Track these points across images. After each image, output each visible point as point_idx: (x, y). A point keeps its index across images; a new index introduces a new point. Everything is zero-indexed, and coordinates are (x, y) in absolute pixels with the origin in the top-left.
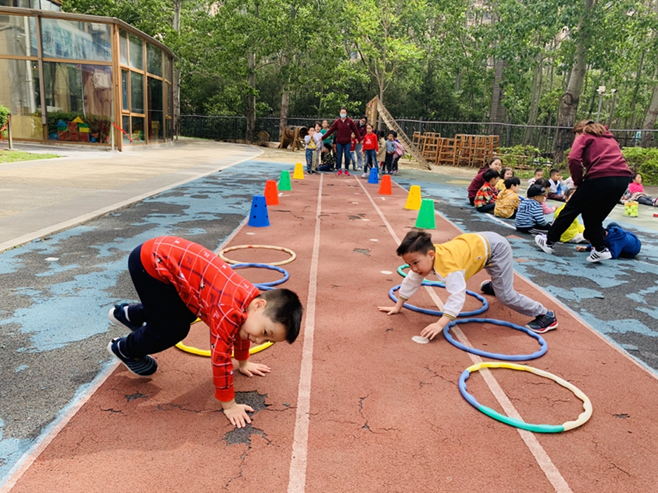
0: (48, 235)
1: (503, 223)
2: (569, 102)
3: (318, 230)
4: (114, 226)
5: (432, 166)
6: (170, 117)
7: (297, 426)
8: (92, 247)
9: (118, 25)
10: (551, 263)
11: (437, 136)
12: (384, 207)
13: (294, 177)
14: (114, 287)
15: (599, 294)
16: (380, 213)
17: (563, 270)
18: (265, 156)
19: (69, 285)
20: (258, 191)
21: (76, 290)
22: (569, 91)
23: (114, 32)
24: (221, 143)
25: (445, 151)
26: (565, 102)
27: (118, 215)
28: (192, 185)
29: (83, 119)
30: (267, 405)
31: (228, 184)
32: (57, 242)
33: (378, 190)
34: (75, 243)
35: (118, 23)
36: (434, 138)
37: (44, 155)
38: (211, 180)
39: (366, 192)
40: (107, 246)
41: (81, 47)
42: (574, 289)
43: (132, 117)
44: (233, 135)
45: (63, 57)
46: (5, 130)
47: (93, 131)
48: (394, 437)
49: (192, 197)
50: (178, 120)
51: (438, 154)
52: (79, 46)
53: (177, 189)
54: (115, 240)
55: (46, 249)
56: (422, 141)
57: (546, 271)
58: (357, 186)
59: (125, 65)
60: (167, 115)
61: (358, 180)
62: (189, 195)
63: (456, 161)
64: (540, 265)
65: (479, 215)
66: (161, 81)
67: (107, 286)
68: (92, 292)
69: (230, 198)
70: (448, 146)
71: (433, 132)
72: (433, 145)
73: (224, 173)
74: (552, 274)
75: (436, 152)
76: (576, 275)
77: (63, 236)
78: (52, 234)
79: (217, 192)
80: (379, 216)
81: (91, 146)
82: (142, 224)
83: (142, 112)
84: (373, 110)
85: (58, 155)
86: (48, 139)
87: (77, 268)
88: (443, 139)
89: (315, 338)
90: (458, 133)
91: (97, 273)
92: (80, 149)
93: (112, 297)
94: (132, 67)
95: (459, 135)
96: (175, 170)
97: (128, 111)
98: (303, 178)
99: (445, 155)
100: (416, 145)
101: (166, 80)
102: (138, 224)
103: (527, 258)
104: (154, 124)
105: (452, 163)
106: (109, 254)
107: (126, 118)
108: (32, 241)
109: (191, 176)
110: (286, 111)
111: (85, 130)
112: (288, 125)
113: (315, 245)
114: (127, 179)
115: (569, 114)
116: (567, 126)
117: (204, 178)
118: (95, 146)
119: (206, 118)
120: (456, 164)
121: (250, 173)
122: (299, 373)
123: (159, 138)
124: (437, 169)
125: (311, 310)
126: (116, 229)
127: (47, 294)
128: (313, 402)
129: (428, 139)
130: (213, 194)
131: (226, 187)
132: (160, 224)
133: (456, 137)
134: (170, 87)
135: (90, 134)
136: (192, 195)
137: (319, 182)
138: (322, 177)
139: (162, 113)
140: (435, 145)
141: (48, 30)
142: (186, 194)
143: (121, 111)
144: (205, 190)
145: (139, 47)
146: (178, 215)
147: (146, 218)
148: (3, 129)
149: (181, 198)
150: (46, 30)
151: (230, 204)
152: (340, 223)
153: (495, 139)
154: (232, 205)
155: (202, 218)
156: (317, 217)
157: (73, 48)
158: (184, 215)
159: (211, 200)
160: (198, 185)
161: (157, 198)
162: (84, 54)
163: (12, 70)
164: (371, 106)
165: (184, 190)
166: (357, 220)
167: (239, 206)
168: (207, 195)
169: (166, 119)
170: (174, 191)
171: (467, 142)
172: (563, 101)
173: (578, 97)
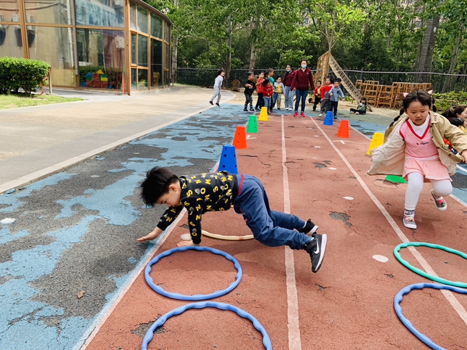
0: (22, 186)
4: (92, 172)
5: (373, 108)
6: (168, 70)
8: (58, 201)
11: (376, 83)
12: (347, 151)
16: (345, 159)
18: (236, 99)
23: (126, 4)
24: (205, 89)
25: (383, 96)
27: (102, 158)
28: (175, 127)
29: (103, 71)
31: (205, 125)
32: (28, 195)
36: (374, 85)
37: (71, 98)
38: (193, 122)
39: (325, 134)
40: (73, 201)
41: (107, 20)
43: (139, 69)
45: (94, 25)
46: (47, 79)
49: (172, 139)
50: (175, 72)
51: (377, 98)
52: (105, 18)
53: (161, 130)
56: (363, 87)
58: (314, 127)
59: (134, 30)
60: (165, 68)
61: (313, 121)
62: (171, 137)
63: (392, 104)
66: (161, 42)
69: (205, 140)
70: (386, 92)
71: (372, 80)
72: (373, 91)
73: (203, 115)
75: (375, 96)
77: (39, 185)
79: (194, 134)
81: (108, 91)
82: (119, 170)
83: (147, 66)
85: (83, 98)
86: (80, 86)
87: (25, 237)
88: (382, 86)
90: (394, 81)
92: (101, 94)
94: (139, 31)
95: (396, 83)
97: (135, 65)
98: (267, 120)
99: (383, 99)
101: (165, 41)
104: (155, 74)
105: (389, 106)
106: (69, 213)
107: (134, 70)
110: (253, 64)
112: (255, 75)
117: (186, 119)
118: (111, 92)
119: (195, 70)
120: (392, 106)
121: (224, 115)
123: (159, 85)
124: (377, 111)
129: (368, 86)
130: (191, 136)
131: (203, 129)
132: (135, 171)
133: (393, 84)
134: (168, 47)
135: (109, 81)
136: (173, 137)
137: (281, 123)
138: (283, 118)
139: (161, 66)
140: (375, 91)
141: (83, 6)
142: (168, 136)
143: (130, 65)
144: (185, 132)
145: (145, 16)
146: (156, 160)
147: (126, 163)
148: (45, 78)
149: (162, 140)
150: (82, 5)
151: (204, 147)
152: (307, 173)
153: (428, 86)
154: (205, 149)
155: (176, 164)
156: (283, 163)
157: (101, 19)
158: (160, 160)
159: (188, 142)
160: (180, 127)
161: (142, 139)
162: (109, 24)
163: (58, 36)
164: (323, 59)
165: (168, 131)
166: (324, 169)
167: (211, 150)
168: (186, 138)
169: (164, 71)
170: (159, 132)
171: (403, 88)
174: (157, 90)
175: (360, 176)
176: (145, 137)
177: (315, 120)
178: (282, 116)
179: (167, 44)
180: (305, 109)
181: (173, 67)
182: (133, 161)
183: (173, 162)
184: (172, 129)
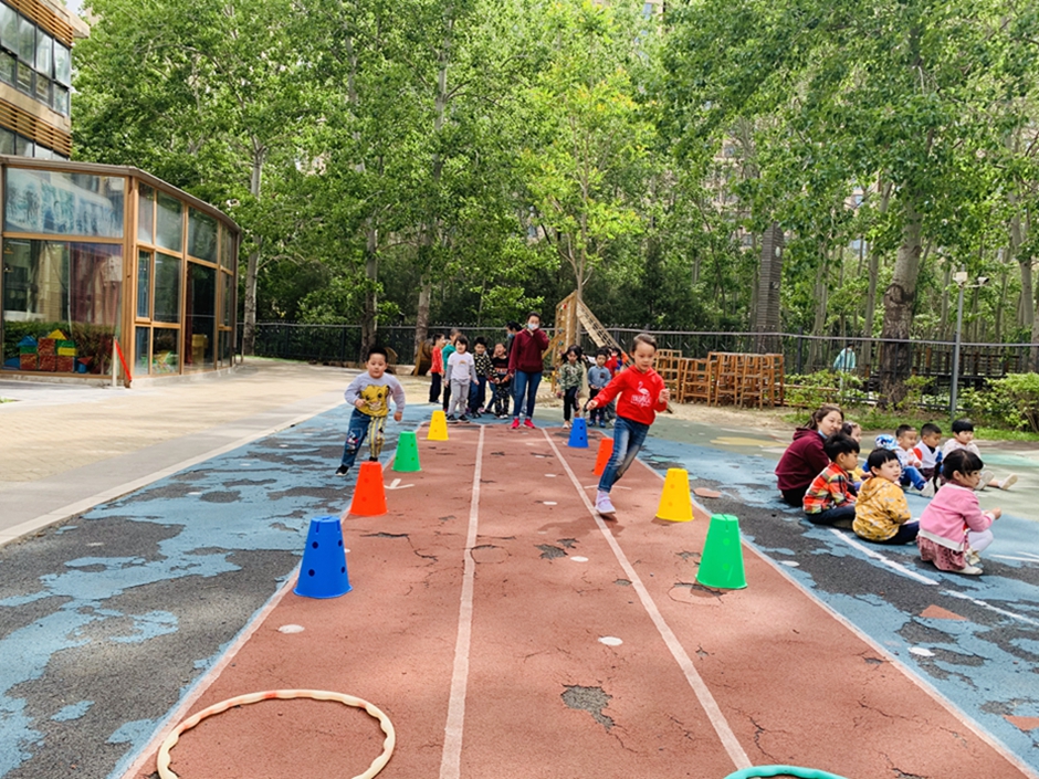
2: (899, 298)
6: (228, 328)
9: (137, 178)
11: (677, 355)
13: (429, 437)
22: (897, 280)
23: (131, 189)
24: (319, 368)
25: (691, 381)
26: (891, 299)
28: (217, 465)
29: (66, 333)
31: (296, 458)
35: (137, 174)
36: (672, 358)
38: (271, 452)
39: (568, 470)
41: (89, 220)
43: (155, 329)
44: (339, 355)
45: (56, 232)
47: (82, 353)
49: (205, 498)
50: (252, 331)
51: (680, 384)
52: (85, 217)
58: (549, 454)
59: (147, 243)
60: (222, 325)
61: (549, 439)
62: (200, 494)
63: (712, 396)
65: (816, 533)
66: (214, 269)
69: (285, 498)
70: (697, 372)
71: (669, 348)
72: (671, 370)
75: (676, 381)
81: (76, 379)
83: (175, 321)
84: (569, 315)
86: (2, 368)
88: (688, 360)
90: (711, 349)
92: (55, 386)
94: (159, 246)
95: (714, 354)
96: (207, 426)
97: (147, 320)
98: (447, 439)
99: (692, 386)
101: (222, 267)
104: (196, 339)
105: (705, 400)
107: (142, 331)
109: (229, 440)
110: (425, 316)
112: (428, 338)
115: (900, 318)
116: (898, 337)
117: (254, 443)
118: (83, 380)
119: (296, 328)
120: (712, 401)
123: (205, 362)
124: (682, 412)
129: (661, 361)
130: (253, 486)
131: (288, 467)
132: (72, 599)
133: (709, 357)
134: (231, 279)
135: (76, 358)
136: (206, 491)
137: (477, 445)
138: (482, 434)
139: (213, 319)
140: (675, 370)
141: (31, 191)
142: (194, 490)
143: (133, 318)
144: (239, 476)
145: (174, 215)
146: (140, 561)
147: (54, 576)
149: (177, 504)
150: (27, 190)
151: (279, 516)
152: (521, 574)
153: (777, 360)
154: (281, 520)
155: (193, 571)
156: (468, 551)
157: (76, 218)
158: (154, 559)
159: (242, 504)
160: (233, 464)
161: (124, 502)
162: (94, 229)
164: (565, 307)
165: (198, 478)
166: (559, 560)
167: (296, 523)
168: (239, 492)
169: (220, 332)
170: (174, 481)
171: (730, 366)
172: (888, 297)
173: (910, 291)
174: (198, 374)
175: (639, 575)
176: (132, 498)
177: (551, 436)
178: (483, 426)
179: (228, 276)
180: (535, 413)
181: (246, 320)
182: (75, 568)
183: (185, 564)
184: (209, 470)
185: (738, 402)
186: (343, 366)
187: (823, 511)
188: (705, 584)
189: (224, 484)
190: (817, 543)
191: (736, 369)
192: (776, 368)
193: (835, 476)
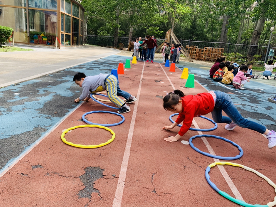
0: (18, 83)
1: (225, 86)
2: (257, 34)
3: (140, 86)
4: (49, 80)
5: (193, 60)
6: (82, 36)
7: (117, 189)
8: (37, 89)
10: (249, 106)
11: (196, 47)
12: (171, 77)
13: (132, 63)
14: (41, 108)
15: (273, 123)
16: (169, 80)
17: (255, 110)
18: (121, 53)
19: (20, 107)
20: (116, 68)
21: (23, 109)
22: (257, 29)
24: (103, 48)
25: (199, 54)
26: (255, 34)
27: (52, 75)
29: (45, 35)
30: (104, 175)
31: (103, 64)
32: (21, 86)
33: (169, 70)
34: (30, 87)
36: (195, 48)
37: (27, 49)
38: (96, 62)
39: (164, 70)
40: (43, 89)
41: (46, 5)
42: (260, 119)
43: (65, 34)
44: (108, 45)
45: (38, 8)
46: (11, 38)
47: (49, 40)
48: (169, 198)
49: (86, 69)
50: (86, 37)
53: (80, 65)
54: (48, 86)
55: (15, 89)
56: (190, 49)
57: (246, 110)
59: (63, 12)
61: (160, 65)
62: (85, 68)
63: (204, 59)
64: (243, 107)
65: (214, 82)
66: (79, 20)
67: (38, 108)
68: (30, 110)
70: (201, 52)
71: (195, 45)
72: (195, 51)
73: (102, 60)
74: (249, 112)
75: (196, 54)
76: (261, 113)
77: (25, 84)
78: (21, 82)
79: (97, 68)
80: (169, 81)
81: (47, 46)
82: (62, 80)
83: (70, 33)
84: (169, 35)
85: (33, 49)
86: (30, 43)
87: (27, 99)
88: (199, 49)
89: (133, 139)
90: (206, 46)
91: (35, 101)
92: (43, 47)
93: (39, 113)
94: (66, 13)
95: (206, 47)
96: (81, 57)
97: (63, 32)
98: (136, 63)
99: (199, 56)
100: (187, 51)
101: (80, 19)
102: (60, 80)
103: (237, 104)
104: (75, 38)
105: (202, 59)
106: (43, 93)
107: (62, 35)
108: (10, 85)
109: (87, 60)
110: (131, 35)
111: (46, 39)
112: (132, 40)
113: (138, 93)
114: (60, 60)
115: (256, 40)
116: (255, 45)
117: (93, 61)
118: (49, 47)
119: (97, 37)
120: (204, 60)
121: (113, 60)
122: (123, 158)
123: (77, 44)
124: (195, 62)
125: (133, 124)
126: (50, 82)
127: (9, 110)
128: (128, 175)
129: (192, 49)
131: (102, 66)
132: (69, 81)
134: (82, 22)
135: (47, 41)
137: (143, 65)
138: (145, 63)
139: (78, 33)
143: (60, 31)
144: (92, 66)
145: (69, 4)
147: (64, 77)
148: (11, 37)
149: (81, 69)
152: (151, 84)
153: (222, 50)
156: (141, 80)
157: (42, 4)
159: (94, 71)
163: (16, 13)
164: (168, 33)
165: (83, 66)
166: (158, 82)
168: (93, 69)
169: (80, 36)
171: (210, 51)
172: (254, 34)
173: (260, 32)
174: (75, 47)
176: (72, 68)
179: (82, 21)
181: (84, 34)
182: (67, 77)
184: (86, 65)
185: (211, 61)
186: (109, 47)
187: (217, 78)
188: (186, 87)
189: (90, 67)
190: (213, 83)
191: (211, 52)
192: (221, 52)
193: (220, 71)
